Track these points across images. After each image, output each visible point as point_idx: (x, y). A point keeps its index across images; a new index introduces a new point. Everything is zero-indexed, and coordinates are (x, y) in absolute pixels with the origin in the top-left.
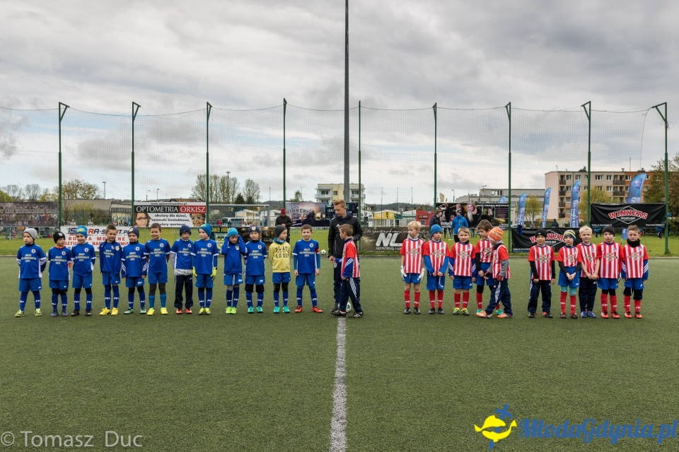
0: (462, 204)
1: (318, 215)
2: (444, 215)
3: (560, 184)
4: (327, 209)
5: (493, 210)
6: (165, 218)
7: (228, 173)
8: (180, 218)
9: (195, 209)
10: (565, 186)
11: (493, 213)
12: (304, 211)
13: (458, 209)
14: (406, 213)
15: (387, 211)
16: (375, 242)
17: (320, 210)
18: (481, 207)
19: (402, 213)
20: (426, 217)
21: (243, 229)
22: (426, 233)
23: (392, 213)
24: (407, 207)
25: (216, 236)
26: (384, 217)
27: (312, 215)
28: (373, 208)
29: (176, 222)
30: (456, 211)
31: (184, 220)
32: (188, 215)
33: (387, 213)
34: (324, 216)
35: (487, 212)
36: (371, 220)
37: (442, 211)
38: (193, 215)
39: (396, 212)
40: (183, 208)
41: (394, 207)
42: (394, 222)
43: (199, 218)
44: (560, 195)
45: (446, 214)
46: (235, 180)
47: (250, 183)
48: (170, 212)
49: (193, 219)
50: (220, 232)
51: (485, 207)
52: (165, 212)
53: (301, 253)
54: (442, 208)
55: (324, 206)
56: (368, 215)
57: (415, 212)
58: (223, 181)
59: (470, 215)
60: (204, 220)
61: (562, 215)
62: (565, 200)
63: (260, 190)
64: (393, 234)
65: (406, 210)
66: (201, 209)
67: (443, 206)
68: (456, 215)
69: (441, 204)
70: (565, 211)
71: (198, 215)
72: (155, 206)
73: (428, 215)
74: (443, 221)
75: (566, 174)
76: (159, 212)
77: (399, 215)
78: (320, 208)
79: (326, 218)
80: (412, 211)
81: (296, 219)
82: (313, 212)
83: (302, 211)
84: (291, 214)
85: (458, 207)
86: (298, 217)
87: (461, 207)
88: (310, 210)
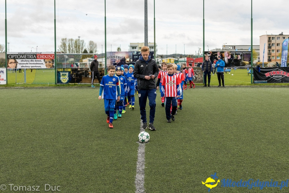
0: (221, 52)
1: (128, 60)
3: (268, 42)
4: (133, 56)
5: (241, 56)
6: (28, 62)
7: (79, 37)
8: (37, 62)
9: (47, 57)
10: (271, 43)
11: (241, 58)
12: (119, 57)
13: (219, 55)
14: (180, 59)
15: (170, 58)
17: (129, 57)
18: (233, 54)
19: (178, 59)
20: (192, 61)
21: (79, 69)
22: (198, 71)
23: (173, 60)
24: (181, 56)
25: (61, 74)
26: (168, 61)
27: (123, 60)
28: (162, 57)
29: (34, 65)
30: (218, 57)
31: (39, 64)
32: (42, 60)
33: (170, 59)
34: (132, 60)
35: (237, 57)
36: (160, 63)
38: (46, 60)
39: (175, 59)
40: (39, 56)
41: (174, 56)
43: (50, 62)
44: (268, 48)
45: (211, 58)
46: (83, 41)
47: (91, 43)
48: (31, 59)
49: (46, 63)
50: (64, 71)
51: (236, 54)
52: (27, 59)
53: (106, 84)
55: (131, 54)
56: (159, 61)
57: (186, 58)
58: (76, 42)
59: (226, 59)
60: (53, 63)
61: (270, 60)
62: (271, 51)
63: (97, 47)
66: (51, 56)
67: (209, 54)
68: (217, 59)
69: (208, 52)
70: (271, 58)
71: (49, 60)
72: (21, 55)
73: (193, 60)
75: (272, 36)
76: (23, 59)
77: (177, 61)
78: (129, 55)
79: (133, 61)
80: (184, 58)
81: (113, 63)
82: (125, 57)
83: (117, 57)
84: (110, 59)
85: (219, 54)
86: (114, 61)
87: (221, 54)
88: (123, 57)
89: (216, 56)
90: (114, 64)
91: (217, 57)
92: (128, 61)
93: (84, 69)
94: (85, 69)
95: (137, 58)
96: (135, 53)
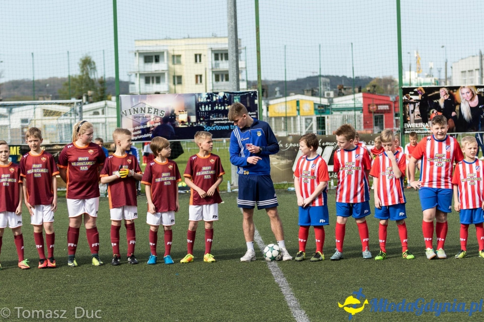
0: (449, 88)
1: (182, 117)
2: (417, 111)
4: (198, 105)
12: (156, 110)
13: (443, 97)
14: (340, 102)
15: (299, 97)
16: (291, 165)
17: (186, 108)
19: (331, 101)
20: (386, 107)
23: (308, 102)
24: (342, 86)
26: (292, 111)
27: (170, 119)
30: (440, 101)
33: (298, 103)
34: (193, 119)
37: (414, 103)
39: (317, 100)
42: (314, 123)
45: (421, 108)
54: (415, 98)
55: (192, 100)
57: (359, 97)
59: (465, 108)
64: (323, 147)
65: (340, 94)
67: (416, 94)
69: (412, 89)
74: (416, 121)
77: (325, 106)
78: (185, 104)
79: (197, 122)
80: (352, 97)
81: (142, 127)
82: (173, 111)
83: (152, 111)
84: (131, 117)
85: (444, 94)
86: (144, 121)
87: (449, 93)
88: (167, 108)
89: (435, 101)
90: (142, 130)
91: (438, 102)
92: (183, 122)
93: (55, 148)
94: (60, 147)
95: (209, 111)
96: (203, 99)
